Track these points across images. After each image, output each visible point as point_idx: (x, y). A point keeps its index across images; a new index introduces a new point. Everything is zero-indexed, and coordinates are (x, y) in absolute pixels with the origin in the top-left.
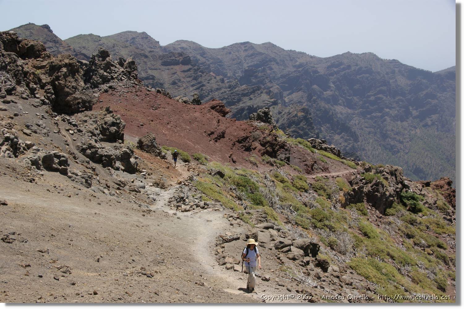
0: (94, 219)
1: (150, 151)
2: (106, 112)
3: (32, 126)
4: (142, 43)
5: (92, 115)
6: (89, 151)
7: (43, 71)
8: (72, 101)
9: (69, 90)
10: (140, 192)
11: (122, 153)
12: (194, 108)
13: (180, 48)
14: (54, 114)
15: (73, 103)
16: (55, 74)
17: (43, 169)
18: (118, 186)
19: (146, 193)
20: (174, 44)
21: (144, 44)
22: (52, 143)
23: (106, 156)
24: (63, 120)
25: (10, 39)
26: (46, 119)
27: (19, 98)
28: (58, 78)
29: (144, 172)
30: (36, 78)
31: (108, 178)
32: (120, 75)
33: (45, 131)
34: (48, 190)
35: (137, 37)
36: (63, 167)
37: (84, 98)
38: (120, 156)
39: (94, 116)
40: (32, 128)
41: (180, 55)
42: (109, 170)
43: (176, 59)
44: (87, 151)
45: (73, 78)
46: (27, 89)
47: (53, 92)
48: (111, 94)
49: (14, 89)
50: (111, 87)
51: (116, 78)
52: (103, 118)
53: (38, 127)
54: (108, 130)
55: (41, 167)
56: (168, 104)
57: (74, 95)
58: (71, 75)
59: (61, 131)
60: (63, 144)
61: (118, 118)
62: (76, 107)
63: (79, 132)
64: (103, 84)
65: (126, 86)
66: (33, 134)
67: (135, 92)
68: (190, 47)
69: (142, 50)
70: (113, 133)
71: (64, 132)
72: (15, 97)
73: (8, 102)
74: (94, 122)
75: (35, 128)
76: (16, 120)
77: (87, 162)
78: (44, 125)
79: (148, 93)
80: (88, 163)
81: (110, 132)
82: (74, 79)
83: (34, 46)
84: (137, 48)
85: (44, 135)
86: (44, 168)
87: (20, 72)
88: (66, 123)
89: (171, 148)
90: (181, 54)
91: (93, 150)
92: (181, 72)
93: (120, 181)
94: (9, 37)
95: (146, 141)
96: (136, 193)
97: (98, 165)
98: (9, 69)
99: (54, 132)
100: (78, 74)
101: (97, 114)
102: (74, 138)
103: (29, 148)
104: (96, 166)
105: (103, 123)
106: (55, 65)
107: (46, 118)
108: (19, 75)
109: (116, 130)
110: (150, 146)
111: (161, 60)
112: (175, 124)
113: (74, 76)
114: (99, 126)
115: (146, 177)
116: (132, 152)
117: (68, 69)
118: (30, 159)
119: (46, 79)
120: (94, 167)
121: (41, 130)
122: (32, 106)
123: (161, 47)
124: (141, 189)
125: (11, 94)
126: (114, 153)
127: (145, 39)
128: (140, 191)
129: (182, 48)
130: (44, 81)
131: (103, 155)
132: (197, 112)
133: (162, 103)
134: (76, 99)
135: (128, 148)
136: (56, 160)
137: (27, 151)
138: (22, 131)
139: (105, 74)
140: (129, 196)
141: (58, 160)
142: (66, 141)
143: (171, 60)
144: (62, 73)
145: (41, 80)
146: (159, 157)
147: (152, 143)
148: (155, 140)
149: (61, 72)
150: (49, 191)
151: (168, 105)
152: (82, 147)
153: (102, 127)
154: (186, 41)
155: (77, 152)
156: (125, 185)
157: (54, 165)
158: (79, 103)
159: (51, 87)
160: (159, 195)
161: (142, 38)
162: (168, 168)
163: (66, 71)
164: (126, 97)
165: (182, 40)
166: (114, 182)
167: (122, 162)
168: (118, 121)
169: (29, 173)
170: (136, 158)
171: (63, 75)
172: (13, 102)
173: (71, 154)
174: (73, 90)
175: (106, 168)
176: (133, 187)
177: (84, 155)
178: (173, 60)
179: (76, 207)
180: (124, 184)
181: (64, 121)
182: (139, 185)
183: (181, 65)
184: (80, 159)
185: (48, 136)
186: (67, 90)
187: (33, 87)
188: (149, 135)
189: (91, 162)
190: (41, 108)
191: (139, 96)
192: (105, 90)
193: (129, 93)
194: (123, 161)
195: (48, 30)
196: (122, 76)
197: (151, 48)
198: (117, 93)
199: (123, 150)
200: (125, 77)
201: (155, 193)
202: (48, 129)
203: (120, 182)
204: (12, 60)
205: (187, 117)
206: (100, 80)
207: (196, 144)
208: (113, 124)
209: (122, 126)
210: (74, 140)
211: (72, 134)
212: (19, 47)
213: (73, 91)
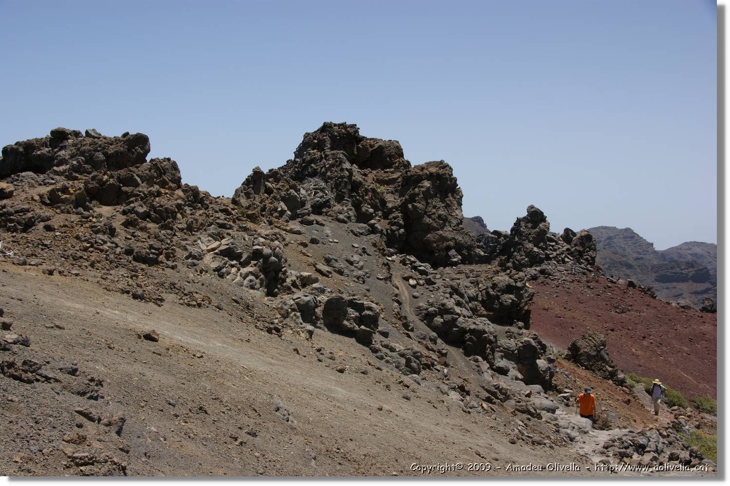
0: (370, 417)
1: (593, 368)
2: (499, 268)
3: (336, 260)
4: (624, 246)
5: (472, 271)
6: (439, 320)
7: (391, 188)
8: (435, 242)
9: (431, 221)
10: (539, 417)
11: (521, 345)
12: (702, 317)
13: (691, 255)
14: (388, 251)
15: (438, 246)
16: (410, 191)
17: (322, 326)
18: (488, 395)
19: (554, 422)
20: (679, 247)
21: (626, 247)
22: (368, 294)
23: (473, 332)
24: (403, 262)
25: (343, 133)
26: (369, 255)
27: (332, 220)
28: (412, 199)
29: (566, 393)
30: (378, 199)
31: (472, 376)
32: (562, 253)
33: (360, 273)
34: (296, 350)
35: (616, 236)
36: (363, 327)
37: (460, 239)
38: (516, 352)
39: (475, 273)
40: (336, 265)
41: (690, 265)
42: (476, 361)
43: (683, 272)
44: (436, 319)
45: (442, 201)
46: (351, 210)
47: (403, 223)
48: (542, 283)
49: (327, 204)
50: (542, 272)
51: (553, 257)
52: (492, 278)
53: (348, 265)
54: (498, 301)
55: (319, 322)
56: (648, 305)
57: (440, 232)
58: (438, 195)
59: (393, 278)
60: (388, 299)
61: (519, 278)
62: (443, 254)
63: (429, 285)
64: (531, 267)
65: (570, 272)
66: (334, 274)
67: (585, 283)
68: (709, 253)
69: (624, 256)
70: (507, 306)
71: (397, 281)
72: (325, 218)
73: (310, 223)
74: (472, 283)
75: (341, 265)
76: (311, 248)
77: (431, 340)
78: (361, 263)
79: (610, 285)
80: (434, 341)
81: (501, 304)
82: (443, 203)
83: (384, 148)
84: (616, 253)
85: (355, 279)
86: (325, 325)
87: (345, 179)
88: (407, 267)
89: (644, 379)
90: (692, 264)
91: (448, 317)
92: (691, 293)
93: (497, 387)
94: (343, 131)
95: (585, 347)
96: (529, 417)
97: (455, 349)
98: (329, 176)
99: (378, 278)
100: (452, 196)
101: (481, 270)
102: (416, 294)
103: (304, 286)
104: (449, 349)
105: (490, 285)
106: (412, 176)
107: (371, 254)
108: (343, 184)
109: (513, 300)
110: (594, 357)
111: (655, 273)
112: (658, 340)
113: (444, 198)
114: (481, 291)
115: (570, 403)
116: (544, 347)
117: (433, 184)
118: (296, 301)
119: (394, 202)
120: (444, 351)
121: (353, 271)
122: (351, 234)
123: (656, 252)
124: (544, 412)
125: (320, 213)
126: (492, 330)
127: (629, 239)
128: (539, 414)
129: (696, 255)
130: (390, 205)
131: (468, 329)
132: (707, 324)
133: (636, 303)
134: (443, 239)
135: (534, 339)
136: (352, 313)
137: (299, 289)
138: (315, 266)
139: (536, 249)
140: (511, 418)
141: (357, 314)
142: (396, 295)
143: (673, 273)
144: (422, 189)
145: (386, 202)
146: (611, 382)
147: (599, 352)
148: (605, 346)
149: (419, 187)
150: (298, 353)
151: (647, 307)
152: (427, 309)
153: (487, 293)
154: (702, 243)
155: (413, 319)
156: (507, 398)
157: (345, 322)
158: (449, 248)
159: (400, 215)
160: (585, 433)
161: (625, 238)
162: (628, 402)
163: (429, 185)
164: (569, 288)
165: (695, 242)
166: (483, 387)
167: (520, 365)
168: (519, 284)
169: (276, 318)
170: (550, 361)
171: (423, 193)
172: (318, 223)
173: (400, 319)
174: (438, 222)
175: (470, 358)
176: (524, 404)
177: (429, 325)
178: (677, 273)
179: (339, 389)
180: (505, 394)
181: (405, 264)
182: (541, 404)
183: (691, 281)
184: (418, 332)
185: (364, 282)
186: (427, 220)
187: (367, 211)
188: (594, 336)
189: (439, 341)
190: (365, 238)
191: (592, 289)
192: (532, 276)
193: (575, 282)
194: (522, 363)
195: (480, 224)
196: (566, 256)
197: (640, 253)
198: (553, 282)
199: (523, 341)
200: (572, 258)
201: (576, 427)
202: (367, 271)
203: (497, 389)
204: (337, 161)
205: (686, 330)
206: (526, 259)
207: (701, 381)
208: (509, 289)
209: (526, 295)
210: (415, 297)
211: (414, 287)
212: (358, 148)
213: (439, 224)
